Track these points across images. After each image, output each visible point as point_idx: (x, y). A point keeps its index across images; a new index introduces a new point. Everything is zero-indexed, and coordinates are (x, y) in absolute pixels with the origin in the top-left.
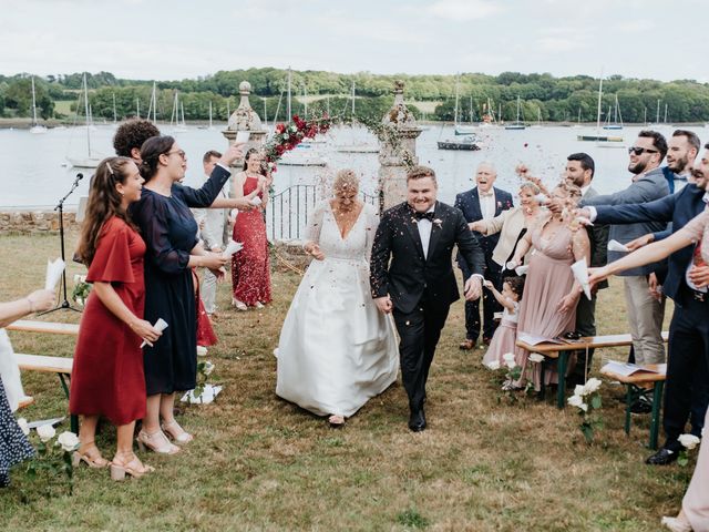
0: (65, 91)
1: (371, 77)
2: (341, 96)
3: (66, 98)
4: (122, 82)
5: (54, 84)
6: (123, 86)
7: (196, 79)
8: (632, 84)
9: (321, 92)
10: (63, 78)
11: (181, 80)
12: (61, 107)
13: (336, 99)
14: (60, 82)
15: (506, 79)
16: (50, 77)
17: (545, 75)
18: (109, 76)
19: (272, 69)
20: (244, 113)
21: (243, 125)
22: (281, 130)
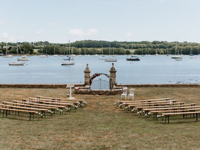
0: (36, 46)
3: (36, 48)
4: (50, 44)
5: (33, 44)
8: (190, 44)
14: (34, 44)
15: (155, 43)
16: (32, 43)
17: (165, 42)
18: (48, 42)
19: (90, 40)
20: (87, 68)
21: (87, 70)
22: (93, 75)
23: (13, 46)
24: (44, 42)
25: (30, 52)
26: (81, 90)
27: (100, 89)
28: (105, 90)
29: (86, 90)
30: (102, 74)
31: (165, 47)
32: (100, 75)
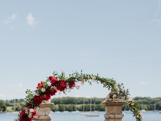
3: (11, 106)
14: (9, 101)
16: (6, 100)
24: (20, 100)
25: (3, 109)
31: (148, 103)
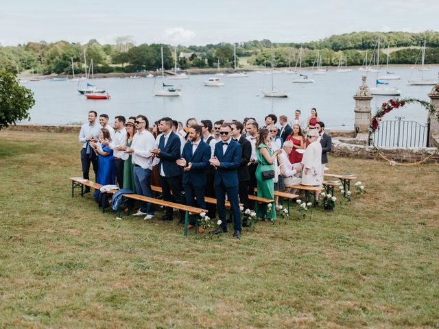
0: (244, 51)
1: (434, 34)
2: (412, 48)
3: (244, 55)
4: (274, 44)
5: (239, 47)
6: (275, 47)
7: (318, 41)
9: (398, 46)
10: (243, 44)
11: (309, 42)
12: (243, 61)
13: (408, 50)
18: (268, 41)
20: (364, 88)
21: (363, 94)
22: (384, 105)
23: (199, 51)
24: (262, 42)
26: (346, 148)
27: (398, 145)
28: (416, 149)
29: (359, 146)
30: (411, 100)
32: (406, 104)
